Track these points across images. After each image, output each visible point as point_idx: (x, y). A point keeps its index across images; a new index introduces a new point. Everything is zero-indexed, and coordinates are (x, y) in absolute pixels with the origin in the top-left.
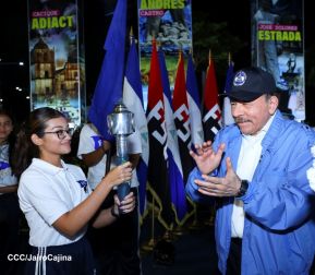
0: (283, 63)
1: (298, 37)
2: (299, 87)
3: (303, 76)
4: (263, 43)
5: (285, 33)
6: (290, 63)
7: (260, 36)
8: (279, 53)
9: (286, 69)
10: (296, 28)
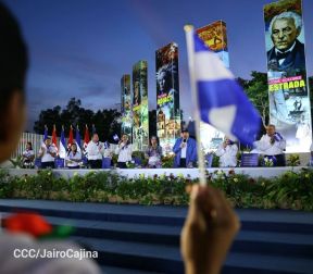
0: (290, 104)
1: (302, 84)
2: (306, 121)
3: (309, 113)
4: (273, 93)
5: (291, 83)
6: (296, 104)
7: (270, 88)
8: (286, 98)
9: (293, 109)
10: (300, 78)
